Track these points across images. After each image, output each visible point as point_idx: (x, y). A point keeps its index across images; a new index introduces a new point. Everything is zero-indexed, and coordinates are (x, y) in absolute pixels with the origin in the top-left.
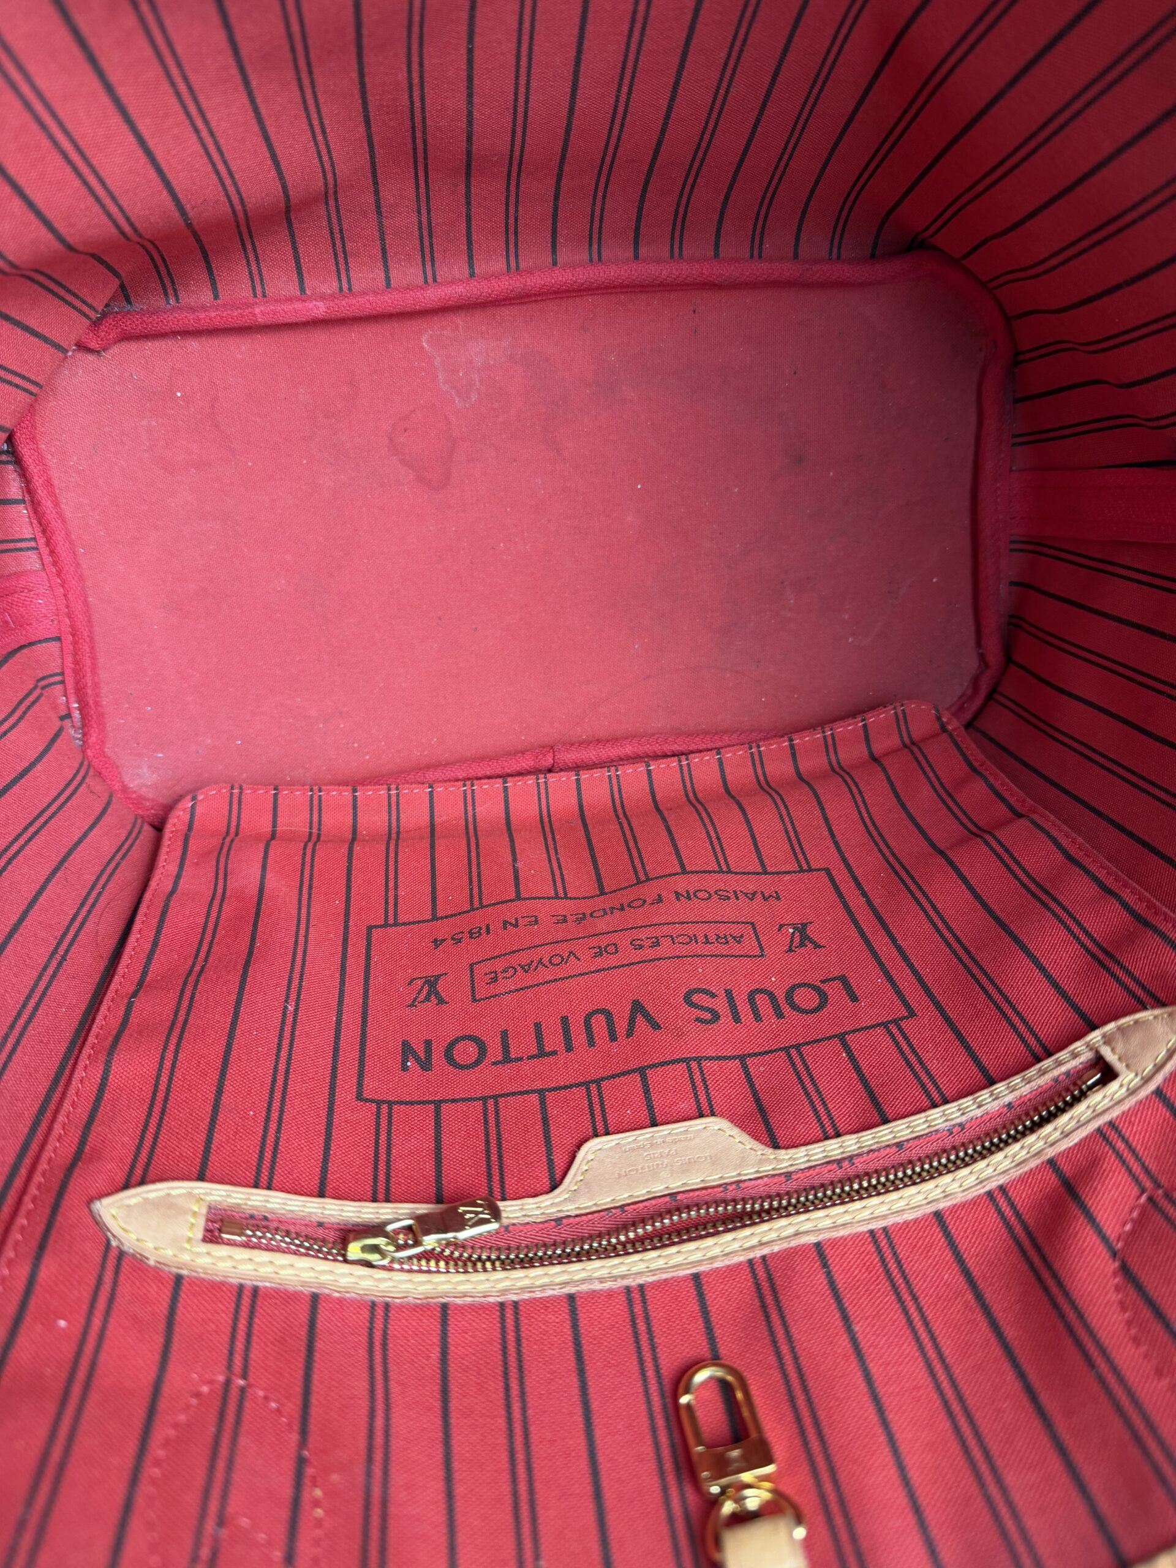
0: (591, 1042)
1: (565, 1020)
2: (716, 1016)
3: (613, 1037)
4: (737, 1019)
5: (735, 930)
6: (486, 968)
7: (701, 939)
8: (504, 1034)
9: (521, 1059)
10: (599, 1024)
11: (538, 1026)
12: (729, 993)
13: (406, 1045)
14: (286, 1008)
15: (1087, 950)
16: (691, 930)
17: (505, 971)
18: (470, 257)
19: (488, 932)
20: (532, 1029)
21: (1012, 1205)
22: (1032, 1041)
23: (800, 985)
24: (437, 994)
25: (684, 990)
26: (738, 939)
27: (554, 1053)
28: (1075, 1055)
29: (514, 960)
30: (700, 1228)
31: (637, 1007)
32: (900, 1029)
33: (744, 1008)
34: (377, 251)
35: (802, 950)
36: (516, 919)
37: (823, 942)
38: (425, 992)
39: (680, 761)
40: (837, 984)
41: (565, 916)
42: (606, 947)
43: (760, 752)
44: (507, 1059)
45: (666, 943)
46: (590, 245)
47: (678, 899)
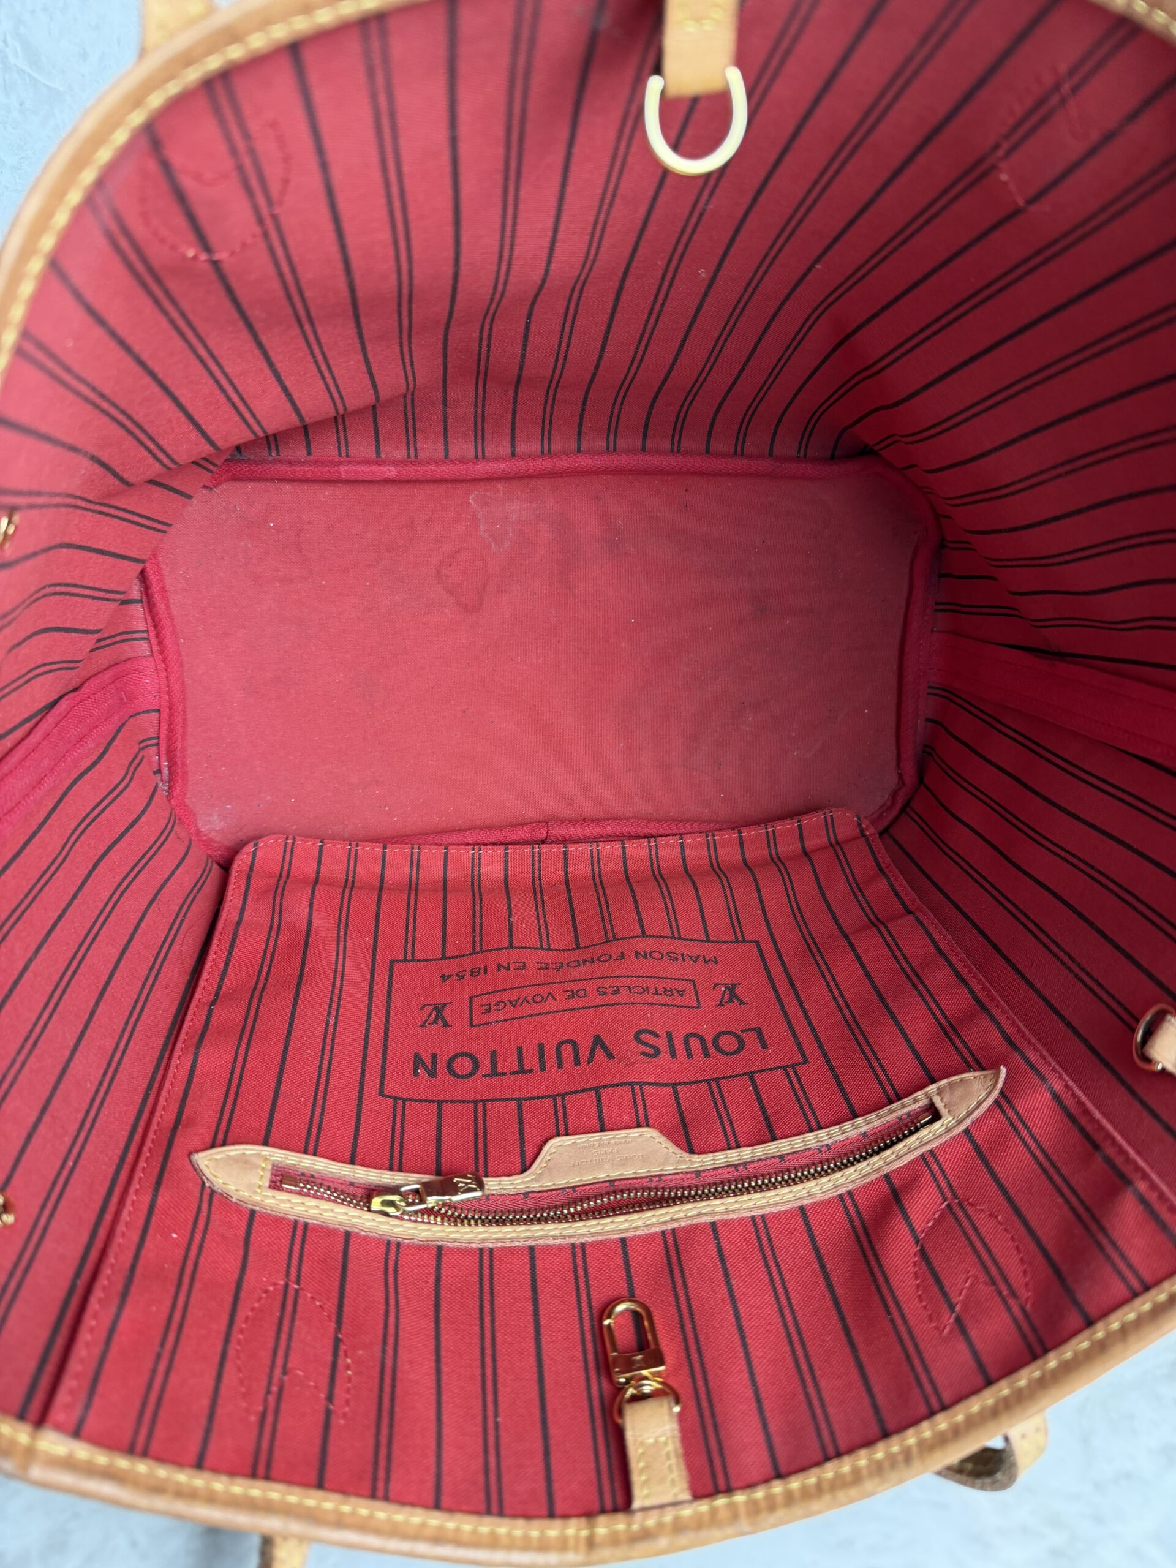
0: (560, 1065)
1: (541, 1047)
2: (658, 1052)
3: (577, 1062)
4: (673, 1056)
5: (679, 985)
6: (484, 1000)
7: (652, 990)
8: (494, 1054)
9: (505, 1074)
10: (567, 1051)
11: (520, 1049)
12: (669, 1036)
13: (417, 1057)
14: (328, 1021)
15: (940, 1024)
16: (645, 983)
17: (497, 1004)
18: (513, 439)
19: (486, 973)
20: (515, 1052)
21: (855, 1205)
22: (889, 1088)
23: (725, 1033)
24: (443, 1019)
25: (635, 1030)
26: (681, 993)
27: (531, 1071)
28: (916, 1101)
29: (505, 996)
30: (630, 1207)
31: (598, 1040)
32: (795, 1072)
33: (680, 1048)
34: (440, 429)
35: (730, 1005)
36: (509, 963)
37: (746, 1000)
38: (433, 1016)
39: (649, 842)
40: (753, 1034)
41: (547, 964)
42: (578, 991)
43: (714, 840)
44: (494, 1073)
45: (624, 991)
46: (608, 436)
47: (637, 957)
